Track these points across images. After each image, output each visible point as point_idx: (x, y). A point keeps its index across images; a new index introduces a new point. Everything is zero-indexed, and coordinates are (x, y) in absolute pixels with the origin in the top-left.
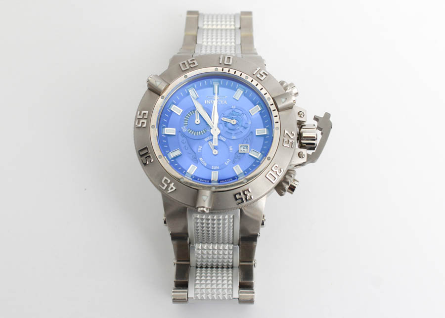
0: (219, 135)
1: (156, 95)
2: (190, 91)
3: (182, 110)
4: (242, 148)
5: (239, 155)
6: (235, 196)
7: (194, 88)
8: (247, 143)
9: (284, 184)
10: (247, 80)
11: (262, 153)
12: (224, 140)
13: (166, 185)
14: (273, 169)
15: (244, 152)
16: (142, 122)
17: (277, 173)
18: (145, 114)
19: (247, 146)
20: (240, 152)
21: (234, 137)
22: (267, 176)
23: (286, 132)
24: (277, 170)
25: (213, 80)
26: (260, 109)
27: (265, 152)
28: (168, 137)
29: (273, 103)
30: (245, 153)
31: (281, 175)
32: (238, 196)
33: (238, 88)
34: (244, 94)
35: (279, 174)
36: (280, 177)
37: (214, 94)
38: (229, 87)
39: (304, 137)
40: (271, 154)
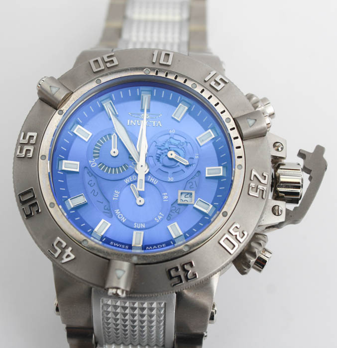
0: (146, 175)
1: (51, 109)
2: (104, 105)
3: (91, 134)
4: (183, 195)
5: (178, 207)
6: (169, 271)
7: (112, 100)
8: (191, 188)
9: (248, 256)
10: (195, 89)
11: (214, 206)
12: (155, 182)
13: (59, 251)
14: (231, 230)
15: (186, 202)
16: (27, 150)
17: (238, 238)
18: (31, 137)
19: (191, 194)
20: (179, 202)
21: (171, 179)
22: (221, 242)
23: (254, 173)
24: (237, 234)
25: (142, 88)
26: (213, 136)
27: (219, 202)
28: (68, 176)
29: (234, 126)
30: (187, 205)
31: (244, 240)
32: (173, 273)
33: (180, 102)
34: (189, 111)
35: (241, 240)
36: (242, 245)
37: (142, 110)
38: (165, 100)
39: (282, 182)
40: (228, 207)
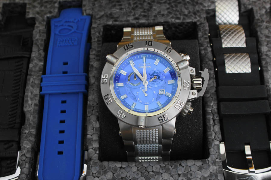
0: (147, 85)
1: (112, 65)
2: (130, 62)
3: (126, 73)
4: (161, 91)
5: (159, 95)
6: (158, 118)
7: (132, 60)
8: (163, 89)
9: (185, 110)
10: (161, 54)
11: (172, 94)
12: (151, 88)
13: (120, 115)
14: (178, 102)
15: (162, 94)
17: (181, 104)
18: (106, 76)
19: (164, 91)
20: (160, 94)
21: (156, 86)
22: (176, 106)
23: (184, 81)
24: (181, 103)
25: (143, 55)
26: (169, 70)
27: (174, 93)
28: (120, 88)
29: (176, 66)
30: (162, 95)
32: (160, 118)
33: (157, 58)
34: (160, 61)
35: (182, 105)
36: (183, 107)
37: (143, 62)
38: (151, 58)
39: (195, 84)
40: (177, 95)
